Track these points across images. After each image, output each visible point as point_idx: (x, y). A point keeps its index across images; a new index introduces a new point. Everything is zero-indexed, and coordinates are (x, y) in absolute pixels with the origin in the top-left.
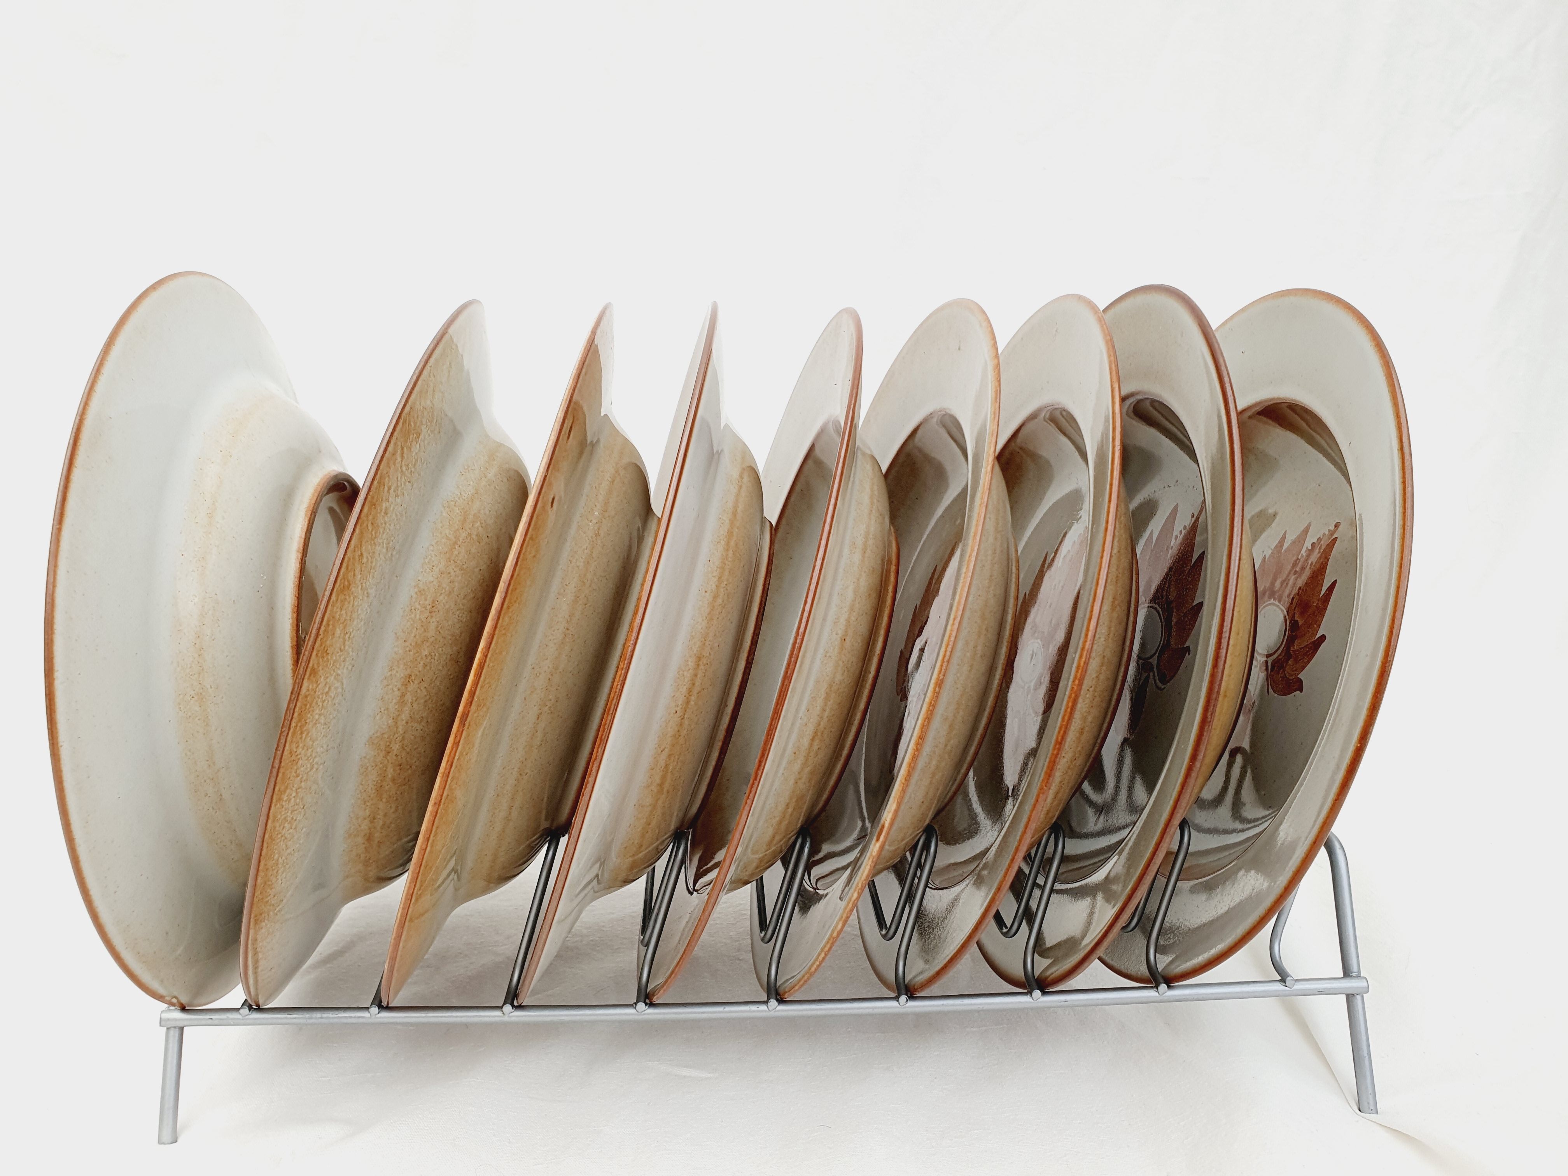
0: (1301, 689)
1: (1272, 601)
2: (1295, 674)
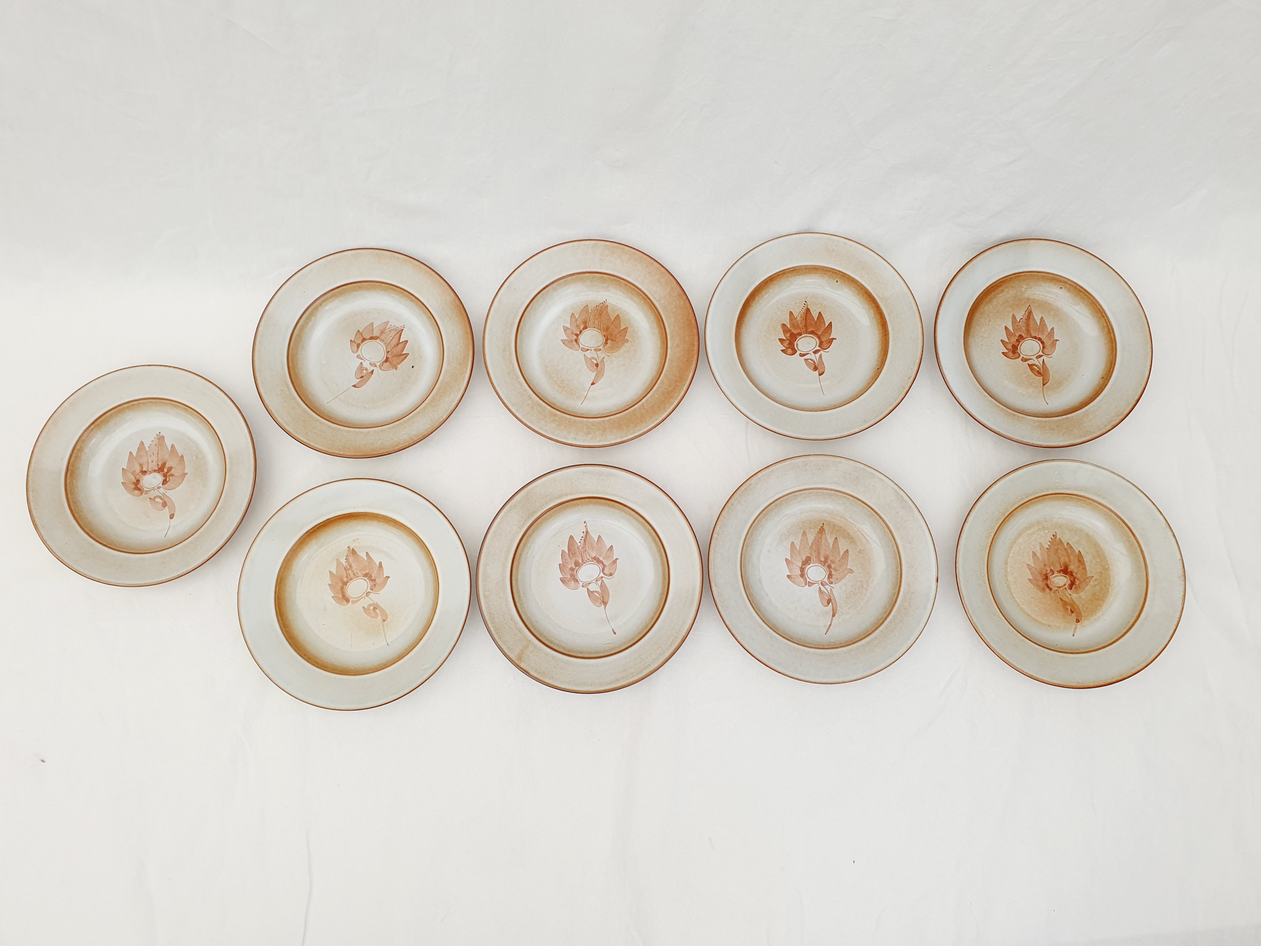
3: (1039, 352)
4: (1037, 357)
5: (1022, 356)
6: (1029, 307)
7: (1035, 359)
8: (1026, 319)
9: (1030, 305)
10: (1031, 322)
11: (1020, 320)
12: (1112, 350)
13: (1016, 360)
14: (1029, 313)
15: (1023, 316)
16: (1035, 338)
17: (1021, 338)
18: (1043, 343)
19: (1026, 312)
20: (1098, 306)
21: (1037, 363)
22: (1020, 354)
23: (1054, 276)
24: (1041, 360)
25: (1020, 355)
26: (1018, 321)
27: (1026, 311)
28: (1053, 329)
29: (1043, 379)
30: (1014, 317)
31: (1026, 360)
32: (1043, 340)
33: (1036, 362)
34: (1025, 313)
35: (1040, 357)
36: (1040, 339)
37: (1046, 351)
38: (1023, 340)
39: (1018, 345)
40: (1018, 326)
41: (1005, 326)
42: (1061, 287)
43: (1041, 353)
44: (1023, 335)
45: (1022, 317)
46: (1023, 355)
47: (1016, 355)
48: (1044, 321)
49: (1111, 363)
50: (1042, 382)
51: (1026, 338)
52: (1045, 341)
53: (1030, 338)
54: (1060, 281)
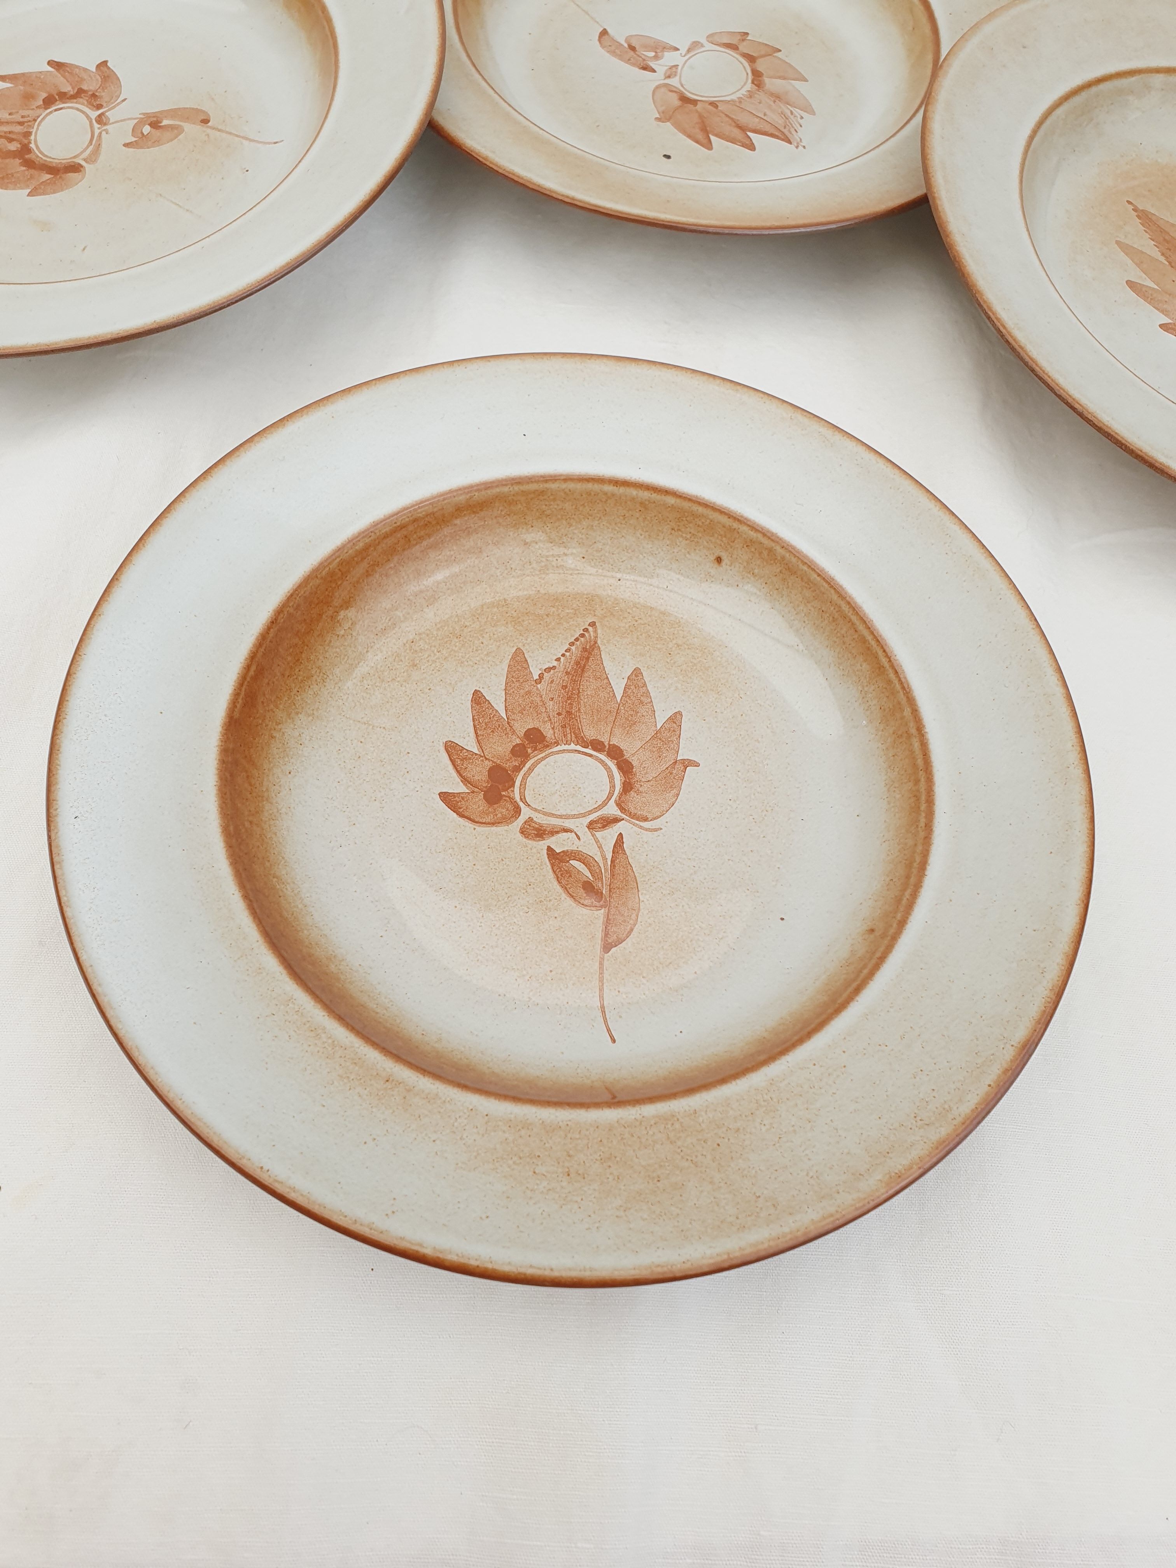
0: (105, 63)
1: (32, 146)
2: (95, 76)
3: (605, 803)
4: (591, 826)
5: (526, 813)
6: (590, 629)
7: (583, 832)
8: (567, 673)
9: (593, 624)
10: (589, 686)
11: (541, 676)
12: (916, 809)
13: (494, 828)
14: (585, 649)
15: (558, 660)
16: (597, 746)
17: (531, 741)
18: (625, 767)
19: (573, 648)
20: (861, 627)
21: (591, 850)
22: (521, 804)
23: (686, 505)
24: (608, 837)
25: (517, 811)
26: (536, 677)
27: (572, 644)
28: (675, 719)
29: (608, 922)
30: (519, 661)
31: (540, 833)
32: (627, 756)
33: (586, 844)
34: (568, 650)
35: (604, 827)
36: (615, 753)
37: (635, 801)
38: (541, 751)
39: (518, 769)
40: (529, 692)
41: (476, 692)
42: (719, 552)
43: (612, 810)
44: (548, 733)
45: (555, 663)
46: (536, 810)
47: (502, 810)
48: (645, 685)
49: (909, 866)
50: (599, 935)
51: (557, 743)
52: (635, 763)
53: (573, 746)
54: (710, 528)
